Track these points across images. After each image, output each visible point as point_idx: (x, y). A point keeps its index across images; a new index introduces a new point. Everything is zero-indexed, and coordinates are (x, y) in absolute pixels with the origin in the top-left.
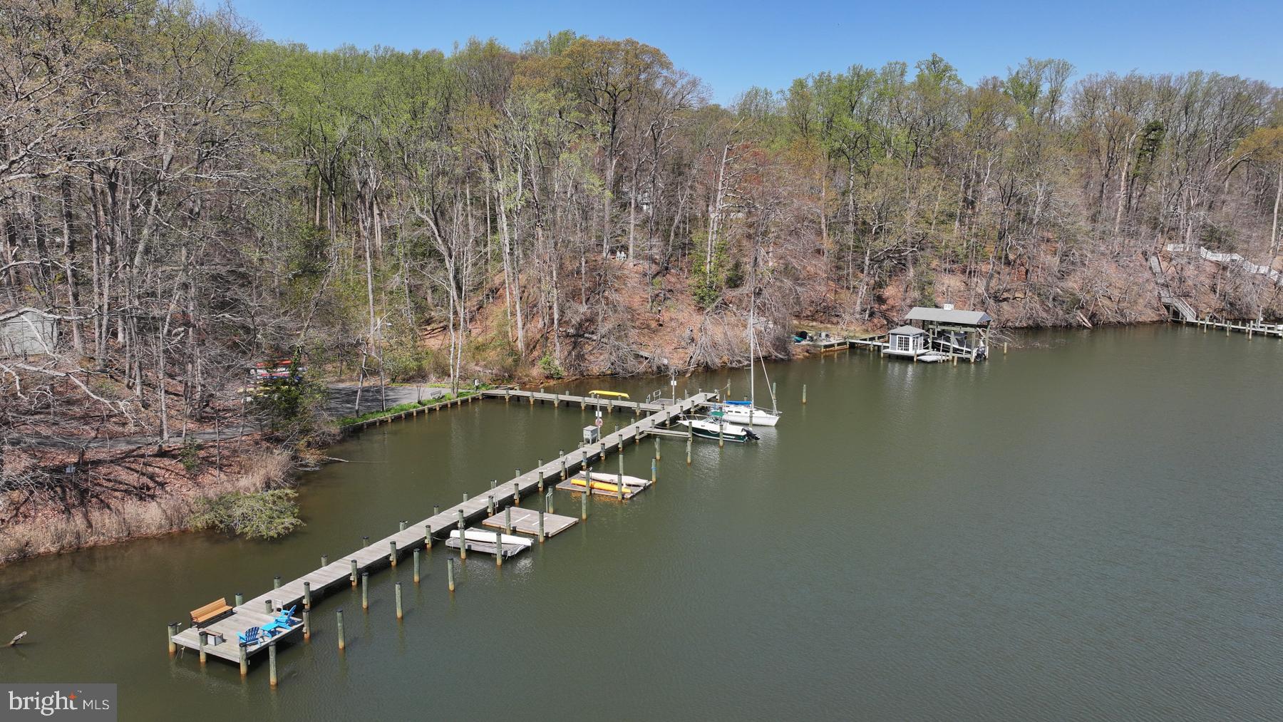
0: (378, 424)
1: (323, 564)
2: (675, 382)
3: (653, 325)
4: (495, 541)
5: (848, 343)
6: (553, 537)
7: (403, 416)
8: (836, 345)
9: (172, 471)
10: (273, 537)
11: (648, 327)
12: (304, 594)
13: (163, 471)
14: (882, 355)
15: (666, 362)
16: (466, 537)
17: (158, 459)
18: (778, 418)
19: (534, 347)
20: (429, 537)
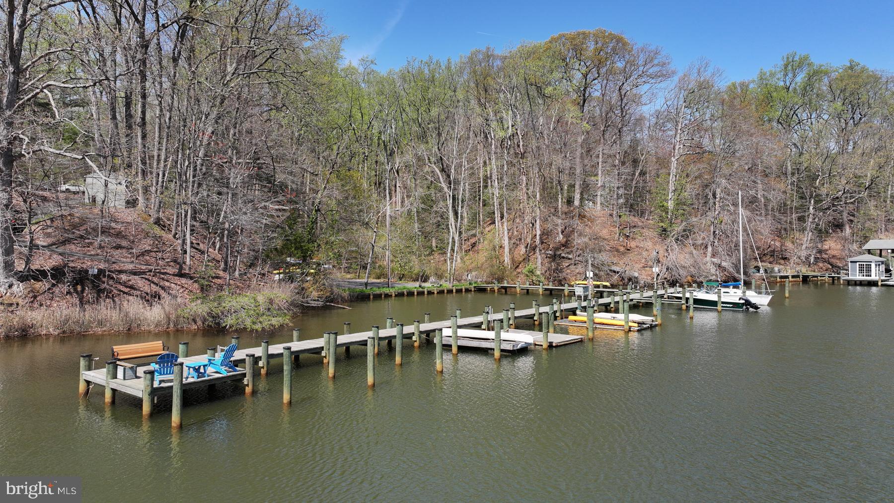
0: (383, 296)
1: (295, 338)
2: (657, 269)
3: (622, 249)
4: (494, 338)
5: (801, 276)
6: (557, 346)
7: (406, 293)
8: (790, 277)
9: (187, 289)
10: (257, 330)
11: (618, 251)
12: (260, 355)
13: (178, 287)
14: (842, 282)
15: (636, 275)
16: (458, 335)
17: (176, 278)
18: (770, 297)
19: (518, 266)
20: (417, 333)
